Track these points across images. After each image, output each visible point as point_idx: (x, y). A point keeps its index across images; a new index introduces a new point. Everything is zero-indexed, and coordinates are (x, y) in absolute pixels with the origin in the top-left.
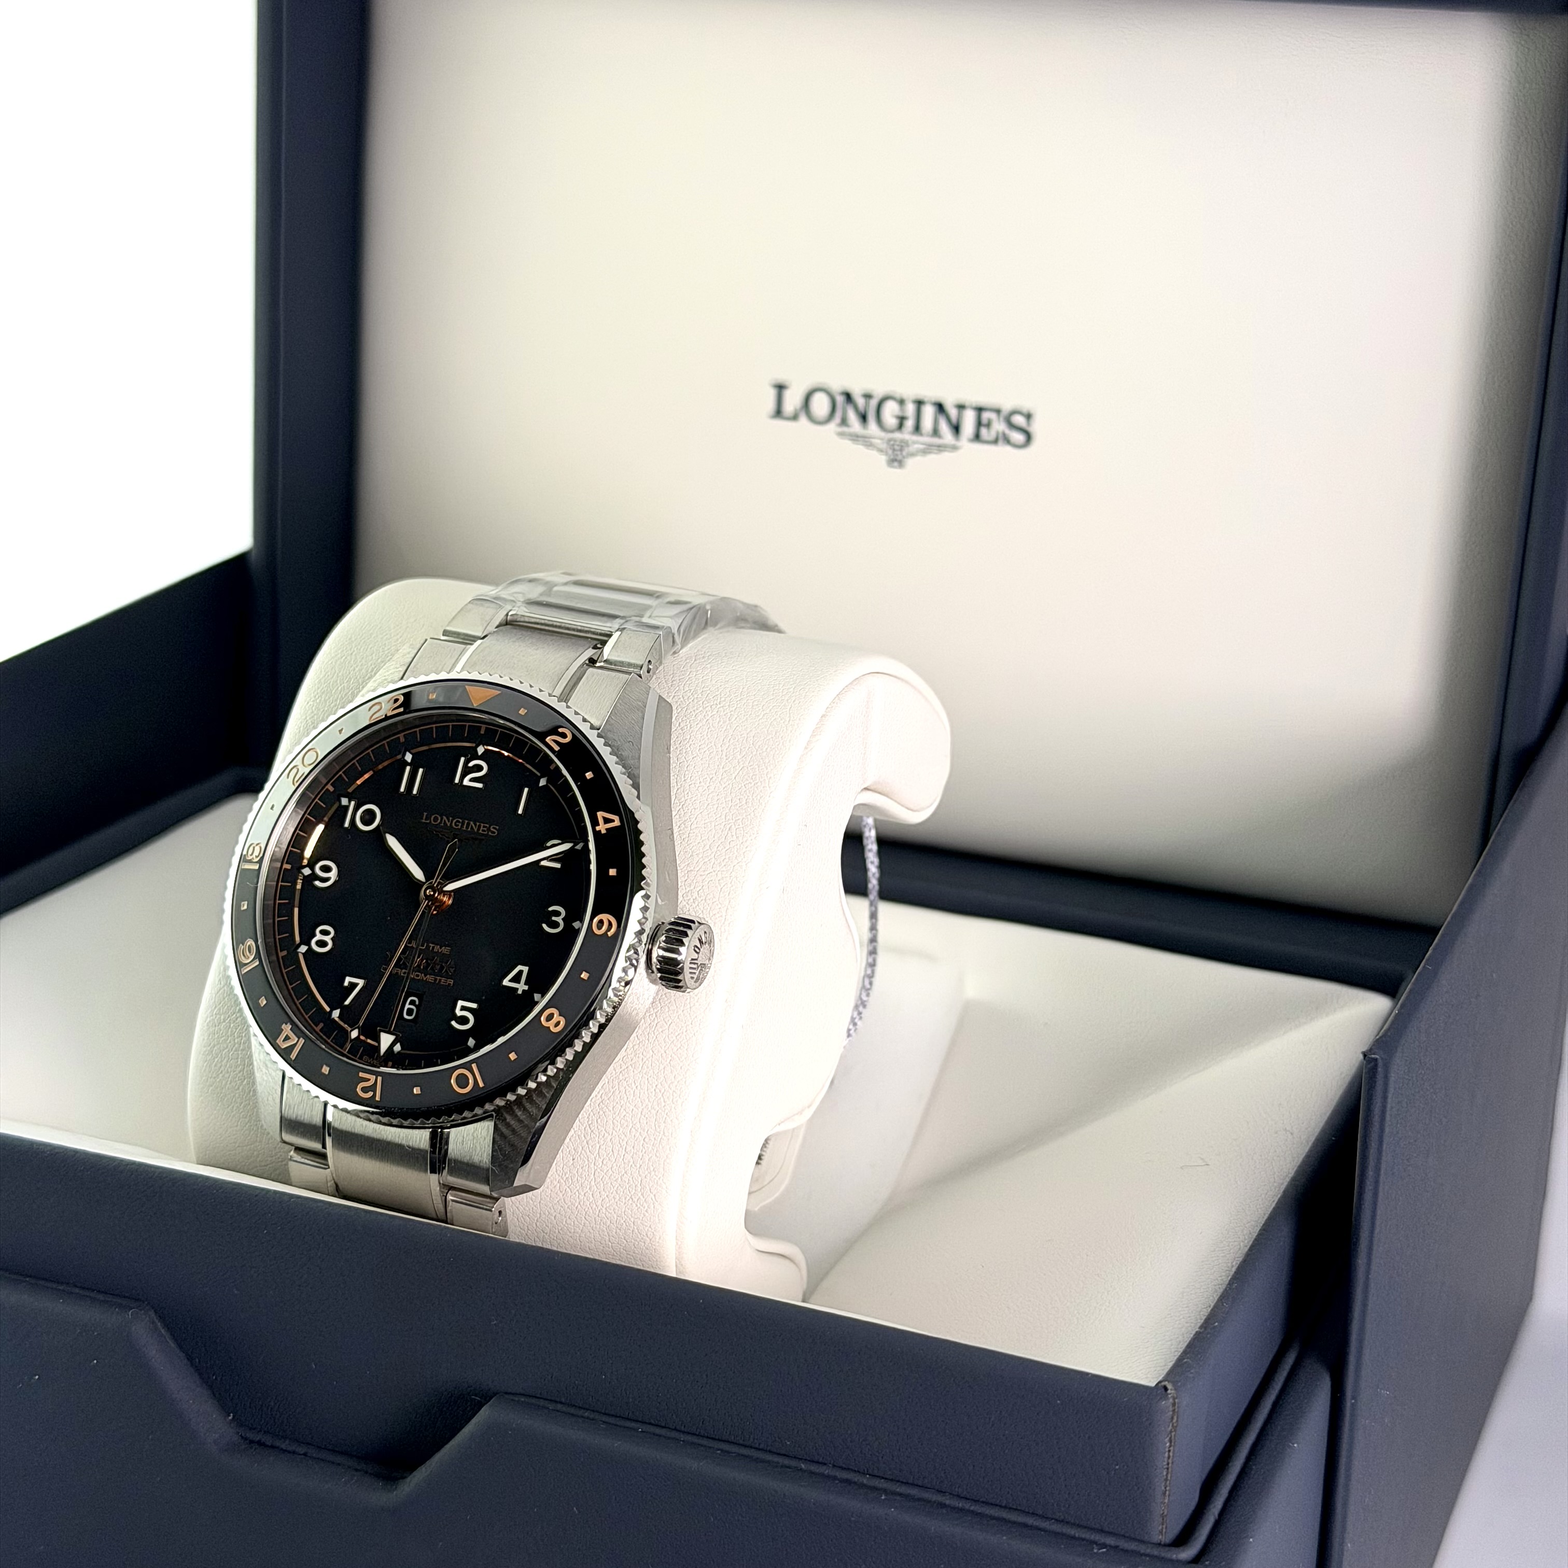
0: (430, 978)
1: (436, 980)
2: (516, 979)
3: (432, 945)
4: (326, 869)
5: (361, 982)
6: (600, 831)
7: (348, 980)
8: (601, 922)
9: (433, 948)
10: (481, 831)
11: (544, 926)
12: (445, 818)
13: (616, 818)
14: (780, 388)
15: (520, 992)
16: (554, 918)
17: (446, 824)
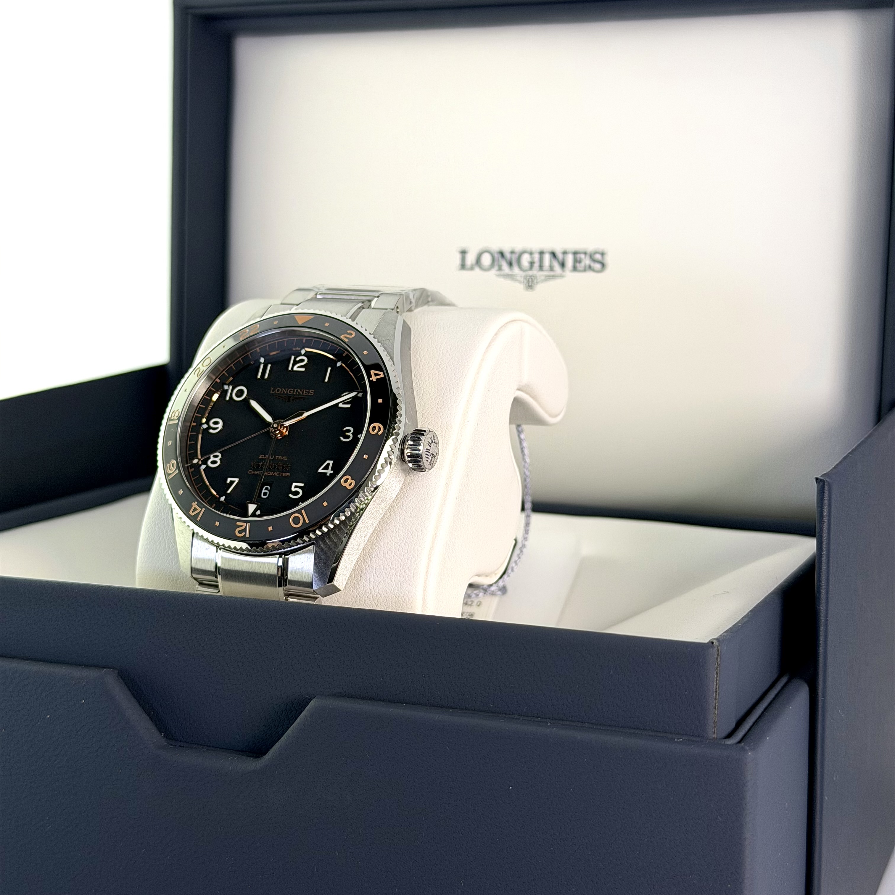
0: (276, 474)
1: (280, 474)
2: (326, 468)
3: (277, 456)
4: (216, 423)
5: (237, 480)
6: (373, 380)
7: (229, 480)
8: (374, 428)
9: (278, 458)
10: (304, 394)
11: (342, 438)
12: (283, 389)
13: (381, 373)
14: (464, 253)
15: (328, 475)
16: (347, 434)
17: (284, 392)
